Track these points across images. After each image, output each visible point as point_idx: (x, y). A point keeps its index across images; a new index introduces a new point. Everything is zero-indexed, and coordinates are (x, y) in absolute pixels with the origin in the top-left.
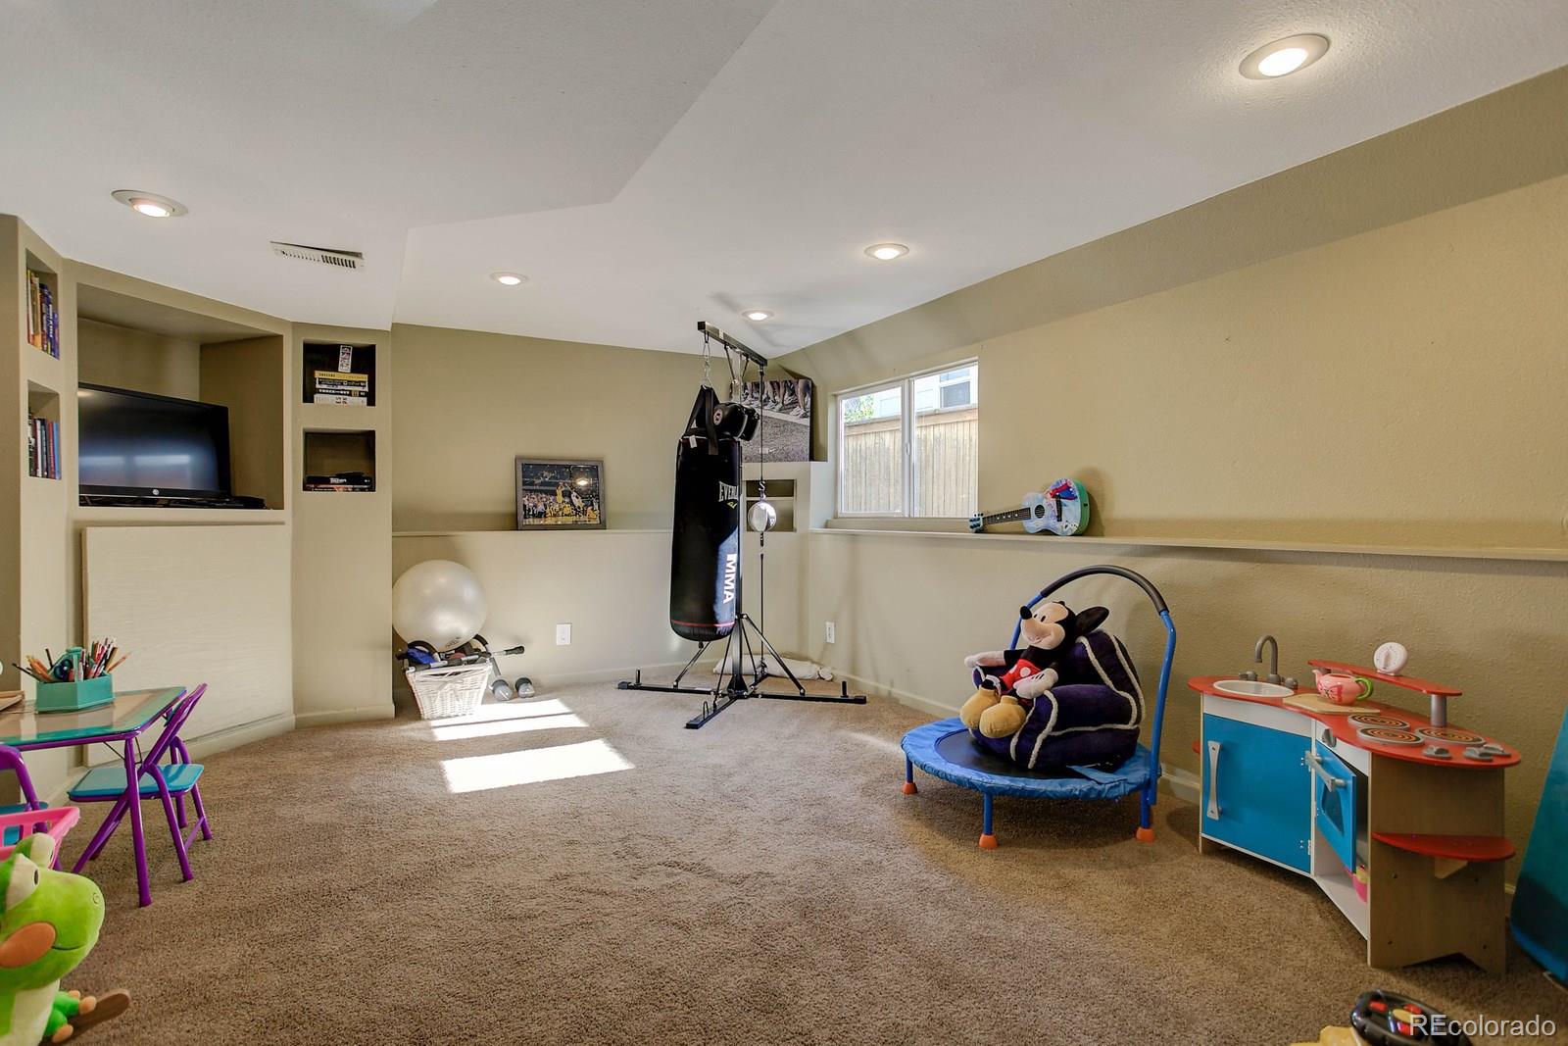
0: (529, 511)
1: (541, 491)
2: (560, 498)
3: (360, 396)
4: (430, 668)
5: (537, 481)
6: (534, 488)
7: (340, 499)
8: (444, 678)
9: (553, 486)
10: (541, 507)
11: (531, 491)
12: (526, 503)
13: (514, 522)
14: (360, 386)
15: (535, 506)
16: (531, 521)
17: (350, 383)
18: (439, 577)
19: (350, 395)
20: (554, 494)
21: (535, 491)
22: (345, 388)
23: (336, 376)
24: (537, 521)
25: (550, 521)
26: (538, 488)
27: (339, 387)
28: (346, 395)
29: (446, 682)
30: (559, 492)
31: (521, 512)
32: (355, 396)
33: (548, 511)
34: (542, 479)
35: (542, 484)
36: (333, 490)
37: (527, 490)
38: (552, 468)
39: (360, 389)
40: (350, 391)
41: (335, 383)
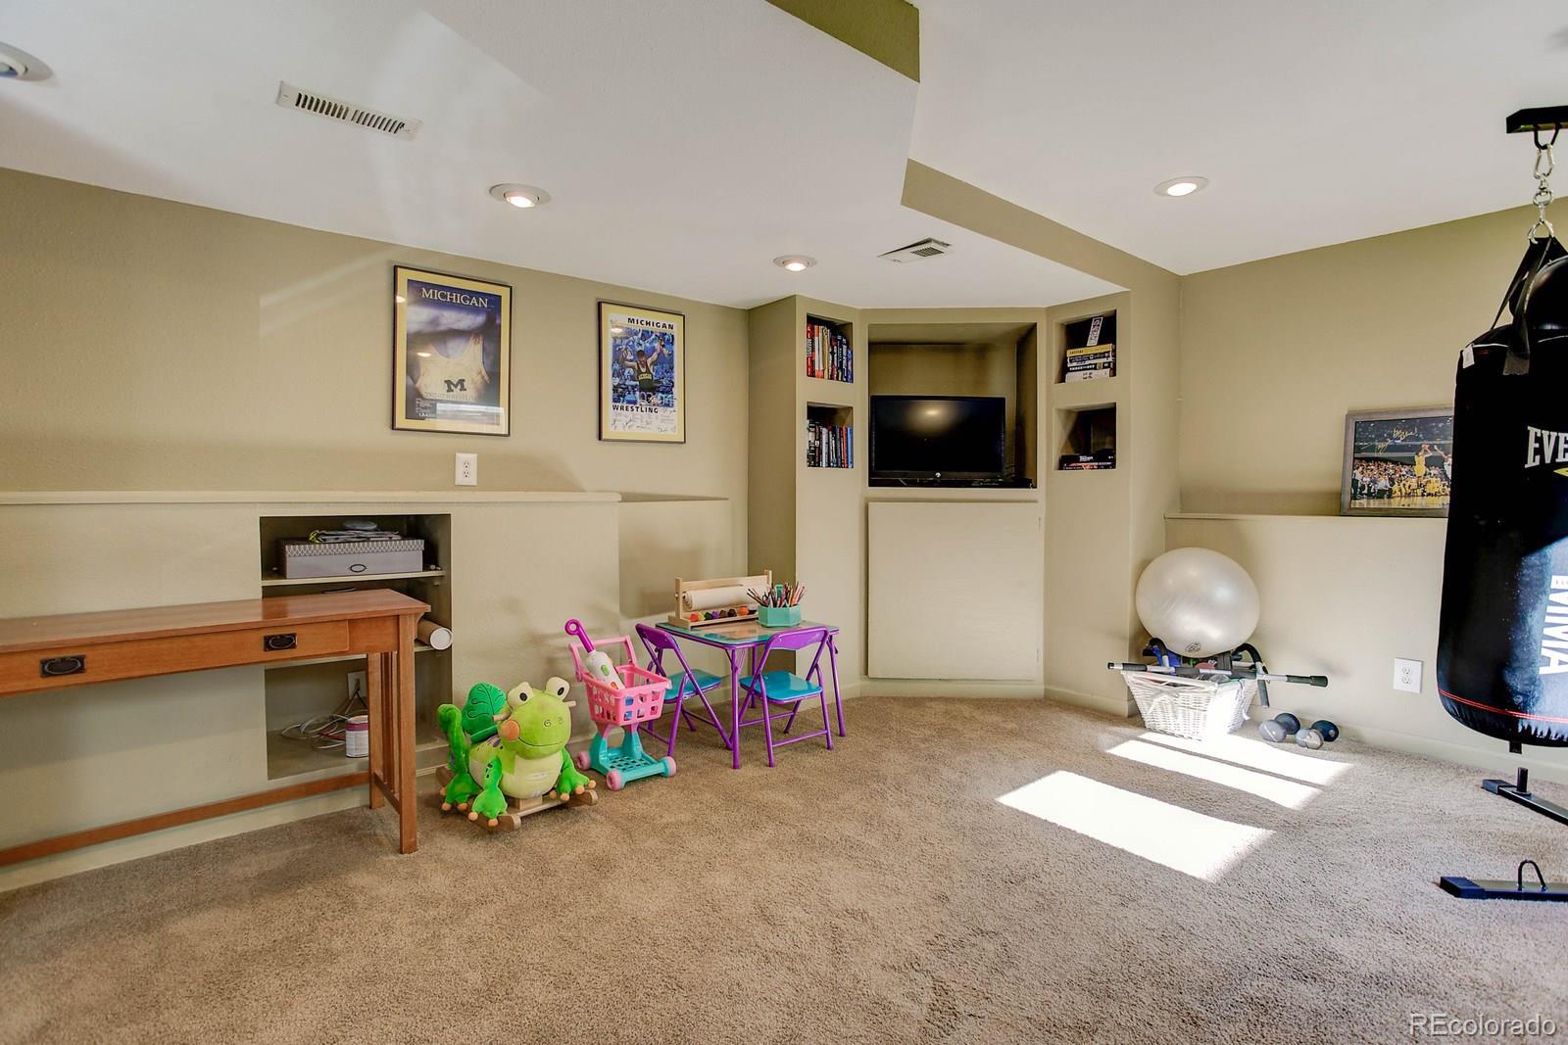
0: (1363, 488)
1: (1385, 461)
2: (1420, 468)
3: (1104, 368)
4: (1146, 670)
5: (1381, 445)
6: (1375, 455)
7: (1087, 476)
8: (1160, 687)
9: (1410, 451)
10: (1383, 483)
11: (1368, 460)
12: (1359, 477)
13: (1337, 505)
14: (1104, 357)
15: (1374, 482)
16: (1363, 502)
17: (1096, 356)
18: (1192, 568)
19: (1095, 369)
20: (1412, 463)
21: (1376, 460)
22: (1090, 362)
23: (1084, 351)
24: (1374, 504)
25: (1396, 503)
26: (1381, 455)
27: (1087, 363)
28: (1092, 369)
29: (1162, 691)
30: (1420, 460)
31: (1349, 489)
32: (1100, 368)
33: (1395, 488)
34: (1390, 442)
35: (1389, 449)
36: (1081, 468)
37: (1361, 459)
38: (1409, 424)
39: (1105, 360)
40: (1096, 364)
41: (1083, 358)
